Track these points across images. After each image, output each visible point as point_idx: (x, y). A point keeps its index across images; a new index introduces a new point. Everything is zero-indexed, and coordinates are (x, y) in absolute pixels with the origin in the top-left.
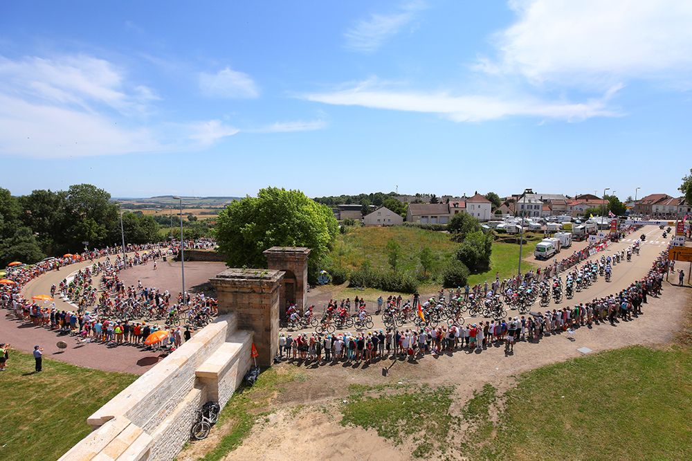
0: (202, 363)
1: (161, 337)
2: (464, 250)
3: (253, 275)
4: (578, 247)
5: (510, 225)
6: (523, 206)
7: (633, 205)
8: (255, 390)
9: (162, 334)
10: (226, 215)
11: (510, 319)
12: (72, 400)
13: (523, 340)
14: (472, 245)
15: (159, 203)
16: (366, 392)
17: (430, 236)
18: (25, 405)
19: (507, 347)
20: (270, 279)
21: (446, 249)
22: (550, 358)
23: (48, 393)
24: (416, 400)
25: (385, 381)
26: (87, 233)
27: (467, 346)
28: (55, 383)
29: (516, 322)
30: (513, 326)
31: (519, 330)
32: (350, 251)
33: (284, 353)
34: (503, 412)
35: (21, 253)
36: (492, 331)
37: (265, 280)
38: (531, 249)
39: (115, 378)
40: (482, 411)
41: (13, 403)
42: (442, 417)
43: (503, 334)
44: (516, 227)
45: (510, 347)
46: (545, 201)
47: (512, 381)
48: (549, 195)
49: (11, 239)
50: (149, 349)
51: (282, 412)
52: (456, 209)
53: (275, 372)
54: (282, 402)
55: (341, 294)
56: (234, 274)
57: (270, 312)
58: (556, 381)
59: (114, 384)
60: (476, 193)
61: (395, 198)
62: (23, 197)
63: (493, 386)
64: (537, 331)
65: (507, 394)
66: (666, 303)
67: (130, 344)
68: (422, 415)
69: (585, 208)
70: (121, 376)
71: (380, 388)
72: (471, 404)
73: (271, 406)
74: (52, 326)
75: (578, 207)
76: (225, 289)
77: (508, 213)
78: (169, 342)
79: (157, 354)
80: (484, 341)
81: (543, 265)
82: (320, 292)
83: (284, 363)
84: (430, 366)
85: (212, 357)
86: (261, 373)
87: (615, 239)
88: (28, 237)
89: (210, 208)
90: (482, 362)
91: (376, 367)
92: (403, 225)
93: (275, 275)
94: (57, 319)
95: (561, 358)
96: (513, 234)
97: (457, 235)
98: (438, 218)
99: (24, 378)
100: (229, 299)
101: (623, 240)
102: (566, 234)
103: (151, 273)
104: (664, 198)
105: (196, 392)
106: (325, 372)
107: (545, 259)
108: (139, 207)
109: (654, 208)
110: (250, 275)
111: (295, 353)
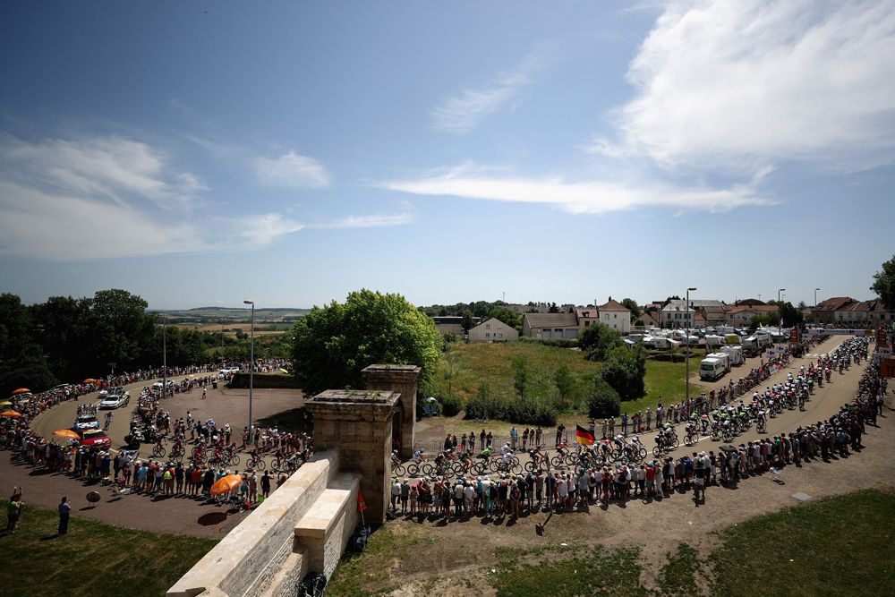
0: (301, 517)
1: (233, 484)
2: (611, 369)
3: (361, 398)
4: (753, 364)
5: (658, 338)
6: (669, 315)
7: (809, 312)
8: (367, 557)
9: (233, 480)
10: (305, 325)
11: (695, 455)
12: (113, 573)
13: (714, 483)
14: (621, 362)
15: (201, 316)
16: (520, 558)
17: (559, 354)
18: (47, 582)
19: (697, 494)
20: (385, 401)
21: (583, 369)
22: (758, 507)
23: (77, 565)
24: (590, 567)
25: (542, 542)
26: (114, 352)
27: (642, 493)
28: (87, 549)
29: (703, 458)
30: (700, 464)
31: (708, 470)
32: (457, 374)
33: (397, 506)
34: (714, 583)
35: (28, 377)
36: (672, 472)
37: (379, 404)
38: (694, 368)
39: (169, 543)
40: (686, 581)
41: (30, 579)
42: (632, 590)
43: (687, 476)
44: (668, 341)
45: (701, 494)
46: (696, 308)
47: (714, 539)
48: (700, 301)
49: (14, 360)
50: (212, 502)
51: (411, 587)
52: (587, 320)
53: (390, 532)
54: (408, 573)
55: (457, 427)
56: (336, 396)
57: (383, 447)
58: (775, 539)
59: (169, 550)
60: (610, 298)
61: (503, 307)
62: (35, 305)
63: (691, 546)
64: (733, 471)
65: (713, 557)
66: (891, 434)
67: (184, 496)
68: (604, 588)
69: (750, 316)
70: (178, 538)
71: (537, 552)
72: (668, 571)
73: (393, 580)
74: (76, 471)
75: (740, 315)
76: (324, 417)
77: (651, 324)
78: (240, 492)
79: (224, 508)
80: (664, 486)
81: (716, 386)
82: (428, 426)
83: (400, 520)
84: (599, 521)
85: (313, 508)
86: (371, 533)
87: (798, 353)
88: (38, 356)
89: (265, 322)
90: (667, 515)
91: (526, 523)
92: (520, 340)
93: (389, 397)
94: (84, 462)
95: (773, 508)
96: (665, 349)
97: (592, 352)
98: (564, 330)
99: (43, 545)
100: (330, 430)
101: (808, 355)
102: (735, 347)
103: (200, 404)
104: (848, 303)
105: (296, 558)
106: (456, 531)
107: (715, 379)
108: (174, 322)
109: (837, 315)
110: (357, 398)
111: (413, 506)
